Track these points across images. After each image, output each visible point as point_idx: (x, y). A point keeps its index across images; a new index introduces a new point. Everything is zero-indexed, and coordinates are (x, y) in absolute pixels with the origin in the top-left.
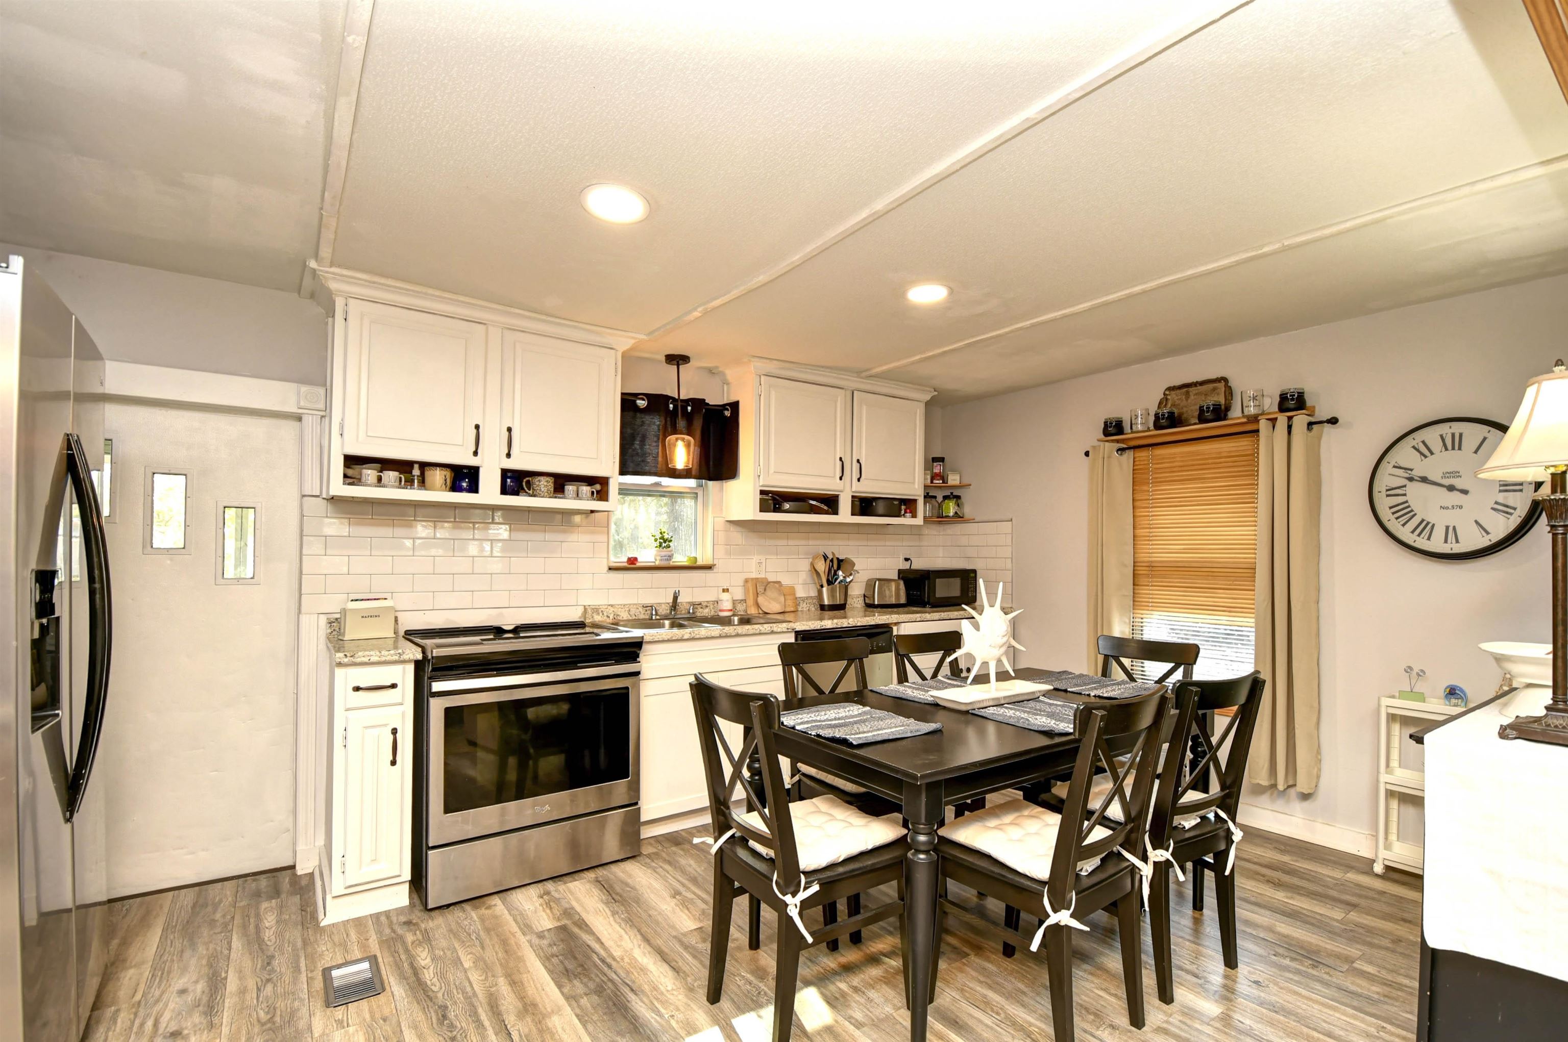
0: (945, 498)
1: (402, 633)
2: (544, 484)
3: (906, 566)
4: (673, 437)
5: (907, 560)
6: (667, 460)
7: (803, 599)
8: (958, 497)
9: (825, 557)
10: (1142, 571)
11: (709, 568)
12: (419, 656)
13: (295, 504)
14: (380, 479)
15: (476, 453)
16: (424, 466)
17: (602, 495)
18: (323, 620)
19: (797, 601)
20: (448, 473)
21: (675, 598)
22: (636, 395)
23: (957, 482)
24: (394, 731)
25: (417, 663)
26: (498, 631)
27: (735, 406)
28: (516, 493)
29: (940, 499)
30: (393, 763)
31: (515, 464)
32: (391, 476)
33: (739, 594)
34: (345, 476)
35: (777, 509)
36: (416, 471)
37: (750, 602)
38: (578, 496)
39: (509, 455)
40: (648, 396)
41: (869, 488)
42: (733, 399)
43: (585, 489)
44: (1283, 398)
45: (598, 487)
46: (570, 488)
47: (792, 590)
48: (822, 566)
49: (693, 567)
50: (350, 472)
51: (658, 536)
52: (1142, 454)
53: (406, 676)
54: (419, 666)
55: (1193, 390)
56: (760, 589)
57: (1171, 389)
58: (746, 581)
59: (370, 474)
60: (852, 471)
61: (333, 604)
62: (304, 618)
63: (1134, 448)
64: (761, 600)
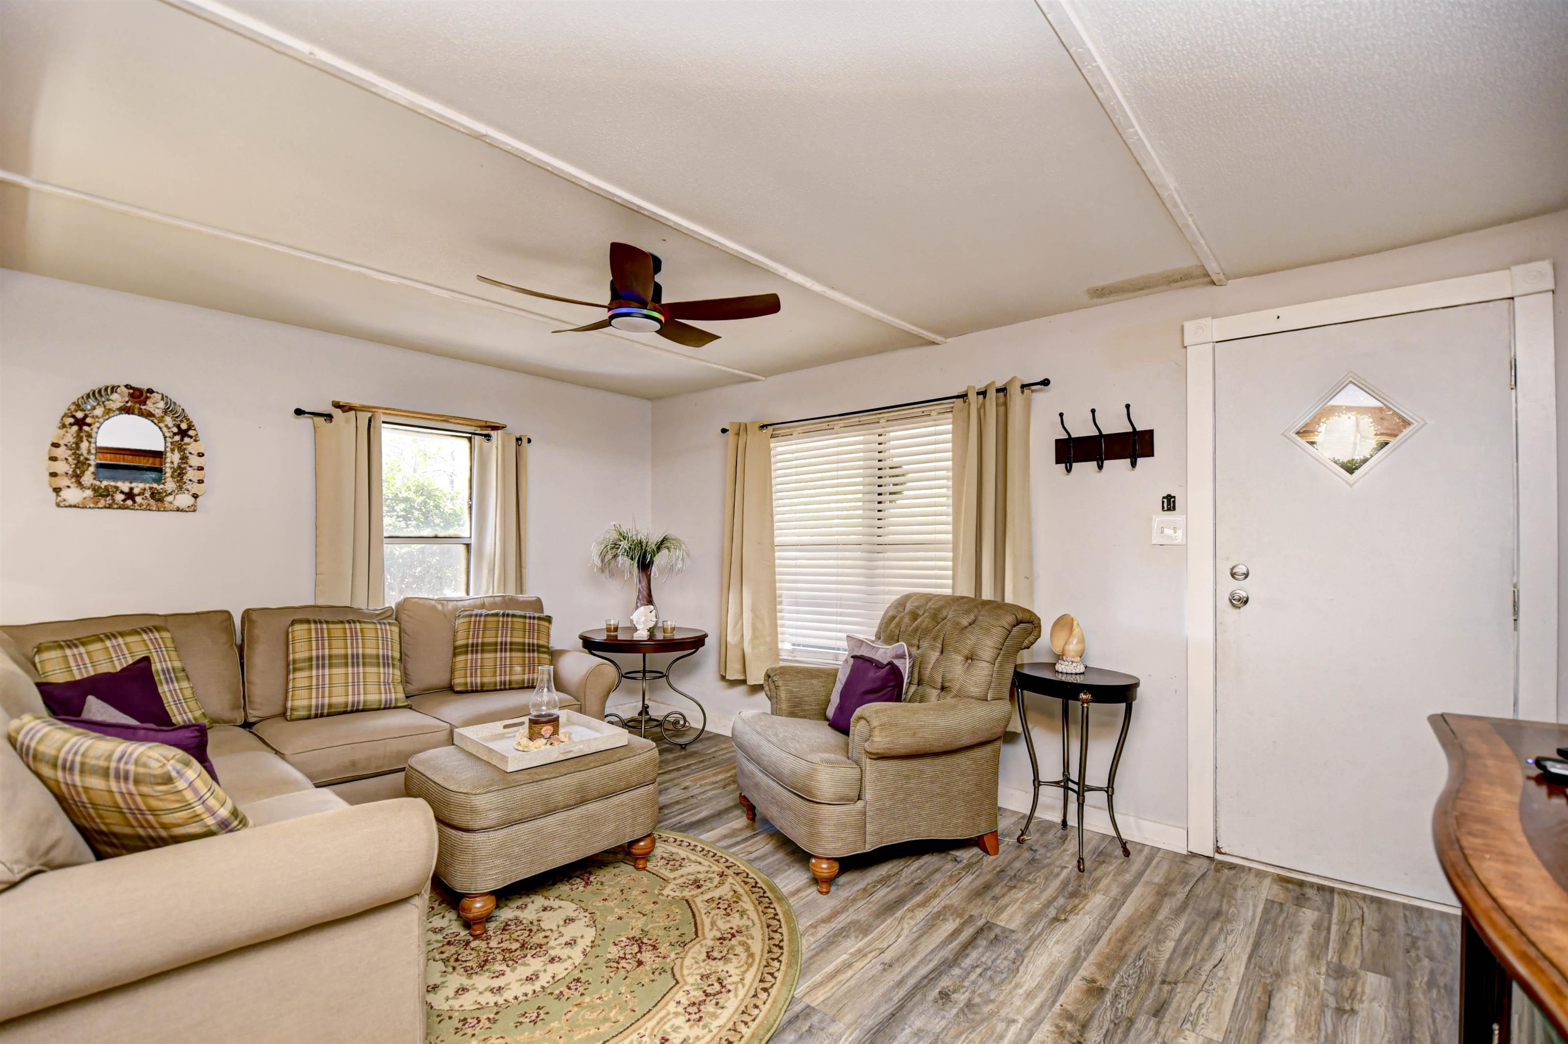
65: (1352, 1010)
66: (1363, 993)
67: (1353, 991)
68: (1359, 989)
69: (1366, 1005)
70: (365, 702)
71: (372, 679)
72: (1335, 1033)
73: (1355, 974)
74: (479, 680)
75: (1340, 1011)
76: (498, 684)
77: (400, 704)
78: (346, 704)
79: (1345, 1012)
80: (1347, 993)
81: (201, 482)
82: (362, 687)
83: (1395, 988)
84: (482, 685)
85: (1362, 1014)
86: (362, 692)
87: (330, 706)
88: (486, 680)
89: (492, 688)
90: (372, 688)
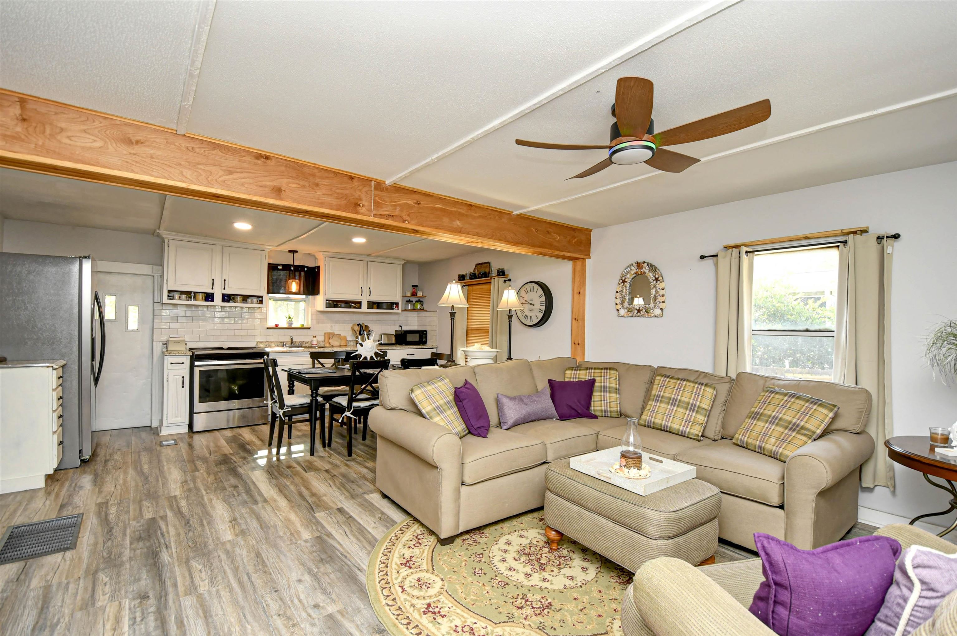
0: (417, 301)
1: (188, 349)
2: (239, 298)
3: (399, 329)
4: (291, 280)
5: (400, 326)
6: (289, 288)
7: (351, 341)
8: (422, 301)
9: (358, 325)
10: (469, 331)
11: (309, 328)
12: (191, 354)
13: (151, 305)
14: (180, 297)
15: (212, 289)
16: (195, 293)
17: (261, 302)
18: (161, 344)
19: (347, 342)
20: (204, 295)
21: (292, 339)
22: (278, 265)
23: (421, 295)
24: (183, 377)
25: (191, 356)
26: (222, 349)
27: (318, 267)
28: (228, 301)
29: (414, 302)
30: (183, 387)
31: (227, 292)
32: (184, 296)
33: (321, 338)
34: (168, 296)
35: (335, 306)
36: (193, 294)
37: (327, 341)
38: (252, 303)
39: (224, 289)
40: (283, 265)
41: (375, 298)
42: (319, 265)
43: (255, 300)
44: (498, 270)
45: (261, 299)
46: (249, 300)
47: (345, 338)
48: (357, 328)
49: (302, 328)
50: (170, 295)
51: (288, 316)
52: (470, 288)
53: (187, 360)
54: (191, 357)
55: (483, 265)
56: (331, 337)
57: (477, 265)
58: (325, 334)
59: (177, 296)
60: (366, 291)
61: (164, 339)
62: (155, 343)
63: (468, 285)
64: (330, 341)
65: (231, 522)
66: (230, 530)
67: (234, 529)
68: (232, 530)
69: (227, 526)
70: (689, 432)
71: (679, 415)
72: (233, 513)
73: (237, 535)
74: (746, 439)
75: (235, 519)
76: (757, 447)
77: (690, 436)
78: (661, 425)
79: (233, 520)
80: (236, 526)
81: (663, 302)
82: (671, 418)
83: (218, 539)
84: (747, 443)
85: (227, 522)
86: (670, 421)
87: (654, 423)
88: (750, 441)
89: (753, 449)
90: (677, 421)
